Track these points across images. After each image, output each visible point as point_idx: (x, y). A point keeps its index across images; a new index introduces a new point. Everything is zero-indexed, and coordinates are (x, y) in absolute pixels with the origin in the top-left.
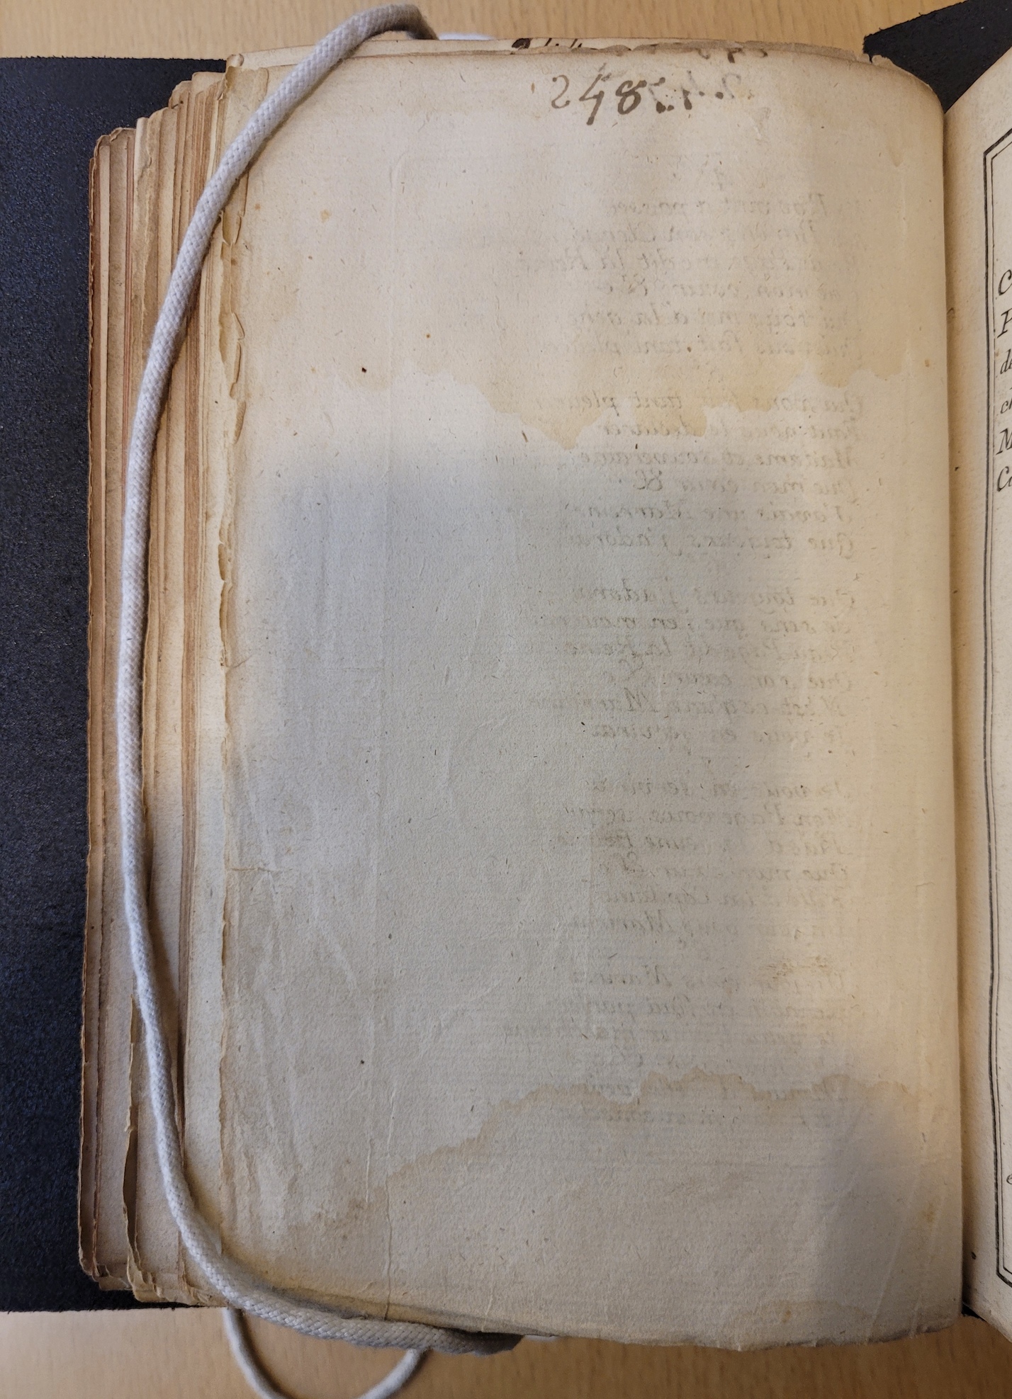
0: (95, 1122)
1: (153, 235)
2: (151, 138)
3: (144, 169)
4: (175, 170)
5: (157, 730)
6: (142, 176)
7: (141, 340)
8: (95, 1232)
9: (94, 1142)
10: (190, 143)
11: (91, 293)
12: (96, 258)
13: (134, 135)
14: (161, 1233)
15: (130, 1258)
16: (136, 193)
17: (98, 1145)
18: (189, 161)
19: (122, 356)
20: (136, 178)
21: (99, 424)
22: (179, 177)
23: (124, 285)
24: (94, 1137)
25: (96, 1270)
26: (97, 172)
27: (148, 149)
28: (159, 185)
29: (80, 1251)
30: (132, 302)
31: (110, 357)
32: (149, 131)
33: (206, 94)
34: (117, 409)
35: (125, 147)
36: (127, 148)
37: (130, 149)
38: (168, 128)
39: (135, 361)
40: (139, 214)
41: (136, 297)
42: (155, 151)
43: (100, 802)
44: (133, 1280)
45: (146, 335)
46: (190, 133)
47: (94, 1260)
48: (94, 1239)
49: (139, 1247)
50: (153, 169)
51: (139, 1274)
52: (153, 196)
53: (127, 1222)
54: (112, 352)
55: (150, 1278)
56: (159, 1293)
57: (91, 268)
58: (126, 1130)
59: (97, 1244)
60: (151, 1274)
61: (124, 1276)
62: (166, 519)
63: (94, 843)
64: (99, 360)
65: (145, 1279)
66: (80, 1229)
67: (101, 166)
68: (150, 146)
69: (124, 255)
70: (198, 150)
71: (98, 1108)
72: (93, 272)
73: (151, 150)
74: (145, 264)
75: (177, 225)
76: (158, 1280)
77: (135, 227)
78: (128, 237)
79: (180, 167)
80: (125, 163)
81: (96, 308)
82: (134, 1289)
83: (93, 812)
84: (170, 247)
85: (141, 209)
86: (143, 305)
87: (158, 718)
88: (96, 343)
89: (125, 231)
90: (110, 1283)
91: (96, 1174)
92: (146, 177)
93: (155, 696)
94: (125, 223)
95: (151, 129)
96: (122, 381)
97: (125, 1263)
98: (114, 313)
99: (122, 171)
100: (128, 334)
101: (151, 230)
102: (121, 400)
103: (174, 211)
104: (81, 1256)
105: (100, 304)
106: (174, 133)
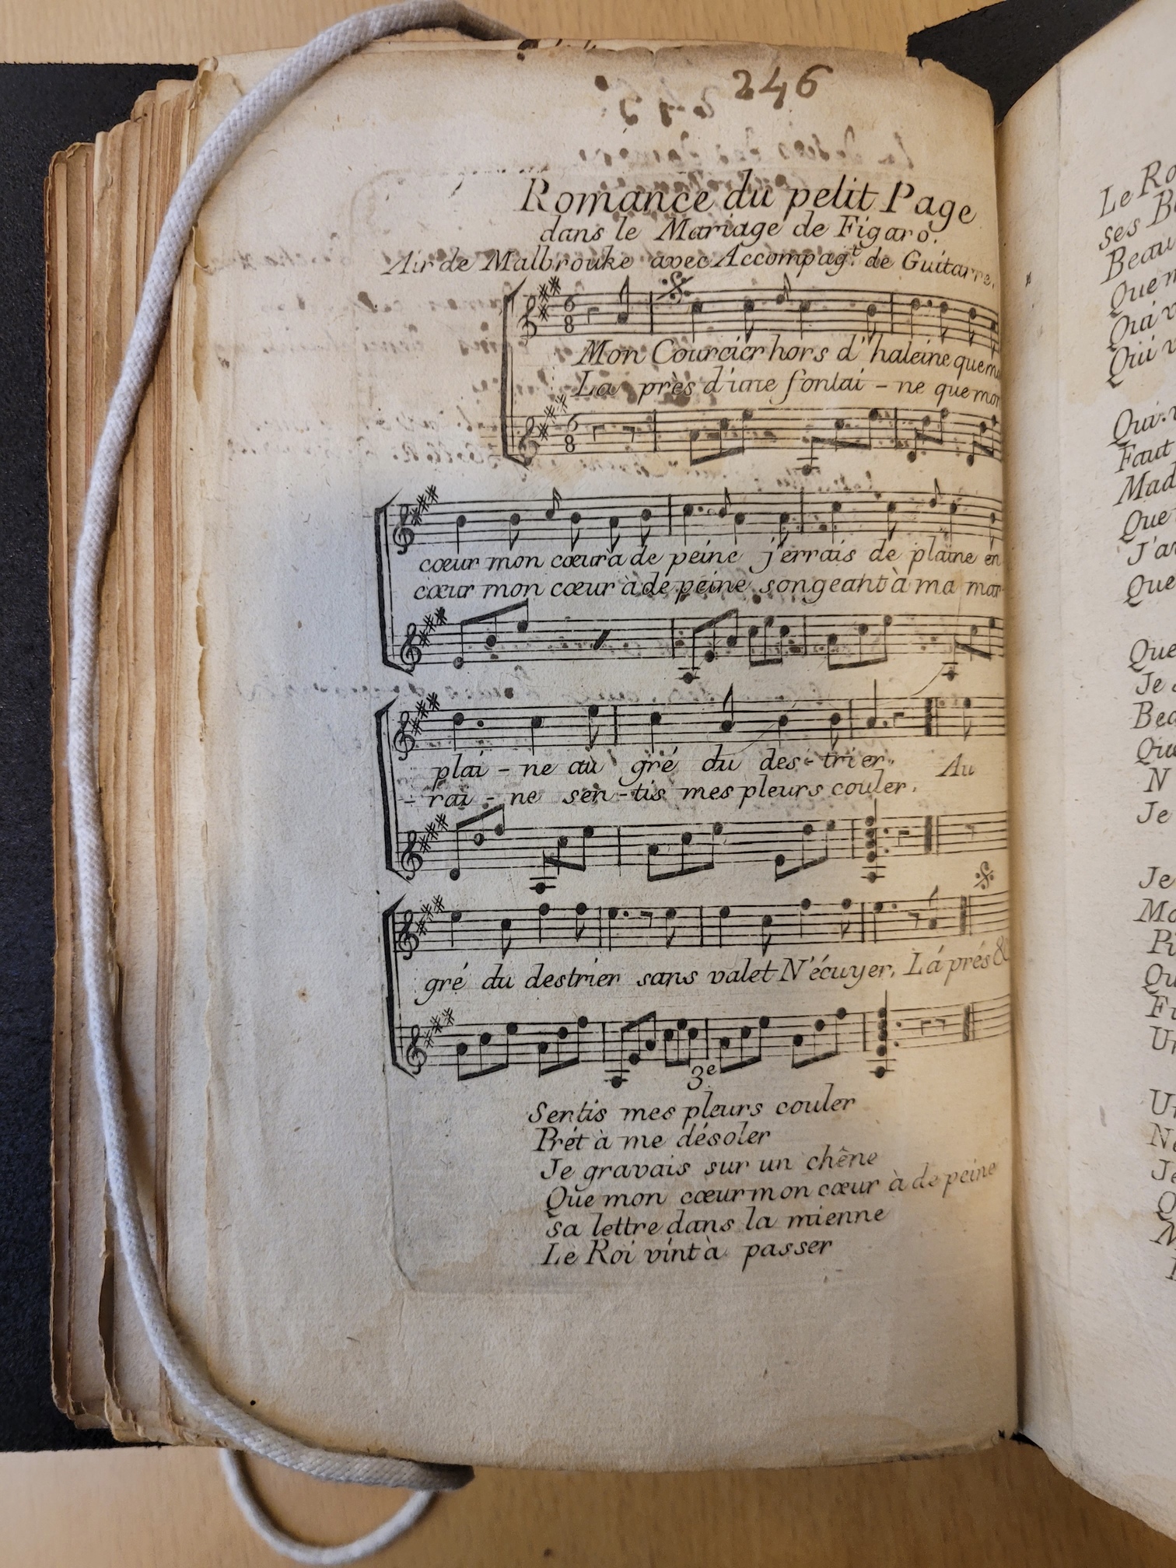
0: (68, 1247)
1: (115, 264)
2: (112, 155)
3: (104, 190)
4: (139, 191)
5: (128, 816)
6: (102, 198)
7: (104, 382)
8: (69, 1367)
9: (67, 1267)
10: (155, 160)
11: (47, 328)
12: (53, 288)
13: (93, 150)
14: (142, 1368)
15: (108, 1394)
16: (96, 216)
17: (71, 1271)
18: (155, 180)
19: (84, 398)
20: (96, 200)
21: (59, 476)
22: (144, 199)
23: (84, 319)
24: (67, 1262)
25: (71, 1408)
26: (53, 192)
27: (108, 167)
28: (121, 208)
29: (53, 1387)
30: (93, 340)
31: (71, 401)
32: (109, 148)
33: (172, 105)
34: (79, 458)
35: (83, 164)
36: (86, 166)
37: (89, 166)
38: (131, 144)
39: (98, 405)
40: (99, 241)
41: (98, 333)
42: (117, 170)
43: (67, 894)
44: (111, 1417)
45: (109, 377)
46: (155, 149)
47: (69, 1396)
48: (68, 1373)
49: (118, 1383)
50: (115, 189)
51: (118, 1412)
52: (116, 220)
53: (103, 1356)
54: (73, 395)
55: (130, 1416)
56: (140, 1432)
57: (48, 300)
58: (101, 1255)
59: (72, 1379)
60: (131, 1412)
61: (102, 1414)
62: (135, 582)
63: (61, 939)
64: (58, 403)
65: (125, 1417)
66: (52, 1362)
67: (57, 186)
68: (111, 164)
69: (84, 285)
70: (165, 167)
71: (70, 1231)
72: (50, 304)
73: (113, 168)
74: (107, 296)
75: (142, 253)
76: (139, 1418)
77: (95, 255)
78: (88, 265)
79: (145, 187)
80: (84, 183)
81: (54, 345)
82: (113, 1427)
83: (60, 906)
84: (135, 277)
85: (102, 234)
86: (105, 343)
87: (129, 803)
88: (54, 385)
89: (85, 258)
90: (86, 1421)
91: (70, 1301)
92: (107, 199)
93: (125, 779)
94: (84, 250)
95: (113, 146)
96: (84, 426)
97: (103, 1399)
98: (74, 351)
99: (80, 192)
100: (91, 375)
101: (113, 258)
102: (83, 448)
103: (138, 237)
104: (54, 1393)
105: (57, 340)
106: (137, 149)
